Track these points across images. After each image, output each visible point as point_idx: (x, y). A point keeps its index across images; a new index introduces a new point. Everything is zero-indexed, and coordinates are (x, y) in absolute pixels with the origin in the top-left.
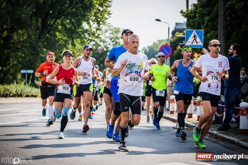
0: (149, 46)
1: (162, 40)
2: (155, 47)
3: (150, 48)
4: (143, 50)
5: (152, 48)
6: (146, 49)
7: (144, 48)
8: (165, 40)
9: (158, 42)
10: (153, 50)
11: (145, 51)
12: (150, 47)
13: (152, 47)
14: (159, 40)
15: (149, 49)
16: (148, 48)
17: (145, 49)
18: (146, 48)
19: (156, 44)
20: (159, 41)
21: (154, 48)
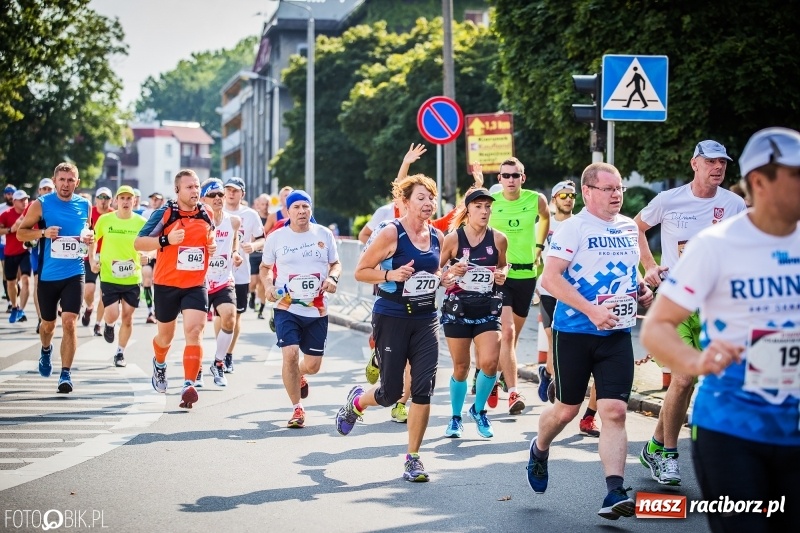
0: (164, 74)
1: (207, 54)
2: (187, 78)
3: (170, 80)
4: (145, 86)
5: (176, 80)
6: (156, 84)
7: (150, 78)
8: (217, 52)
9: (195, 62)
10: (180, 88)
11: (152, 88)
12: (169, 75)
13: (177, 76)
14: (196, 53)
15: (167, 82)
16: (164, 82)
17: (152, 84)
18: (157, 78)
19: (188, 65)
20: (198, 57)
21: (183, 79)
